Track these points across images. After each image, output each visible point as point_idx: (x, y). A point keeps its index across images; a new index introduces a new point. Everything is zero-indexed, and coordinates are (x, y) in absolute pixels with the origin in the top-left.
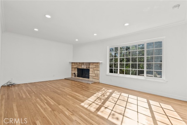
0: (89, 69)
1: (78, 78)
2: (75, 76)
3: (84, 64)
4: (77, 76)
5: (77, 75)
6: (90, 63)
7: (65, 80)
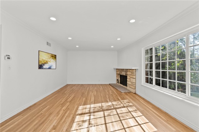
0: (127, 76)
1: (120, 84)
2: (118, 82)
3: (124, 70)
4: (119, 83)
5: (119, 81)
6: (127, 69)
7: (109, 85)
